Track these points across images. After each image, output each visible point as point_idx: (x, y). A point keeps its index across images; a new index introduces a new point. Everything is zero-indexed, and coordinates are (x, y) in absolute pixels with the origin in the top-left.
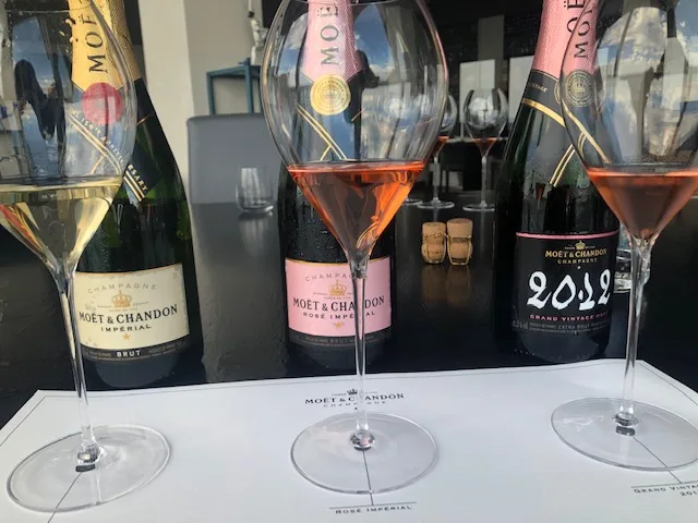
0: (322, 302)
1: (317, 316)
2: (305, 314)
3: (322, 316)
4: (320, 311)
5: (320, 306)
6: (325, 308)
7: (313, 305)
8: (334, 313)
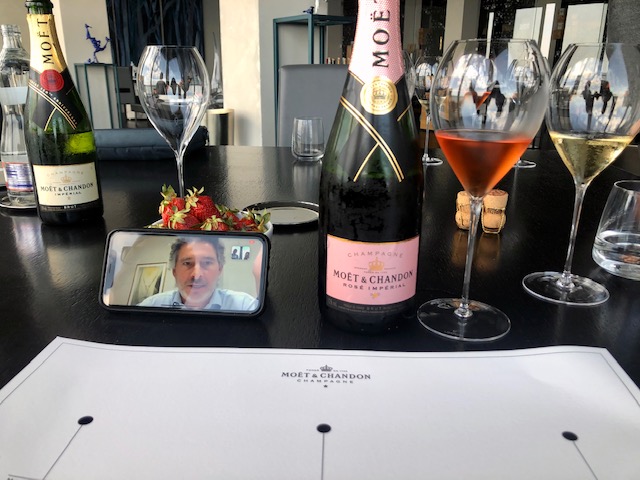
0: (361, 274)
1: (356, 287)
2: (345, 285)
3: (361, 288)
4: (359, 283)
5: (359, 279)
6: (364, 280)
7: (353, 278)
8: (372, 286)
